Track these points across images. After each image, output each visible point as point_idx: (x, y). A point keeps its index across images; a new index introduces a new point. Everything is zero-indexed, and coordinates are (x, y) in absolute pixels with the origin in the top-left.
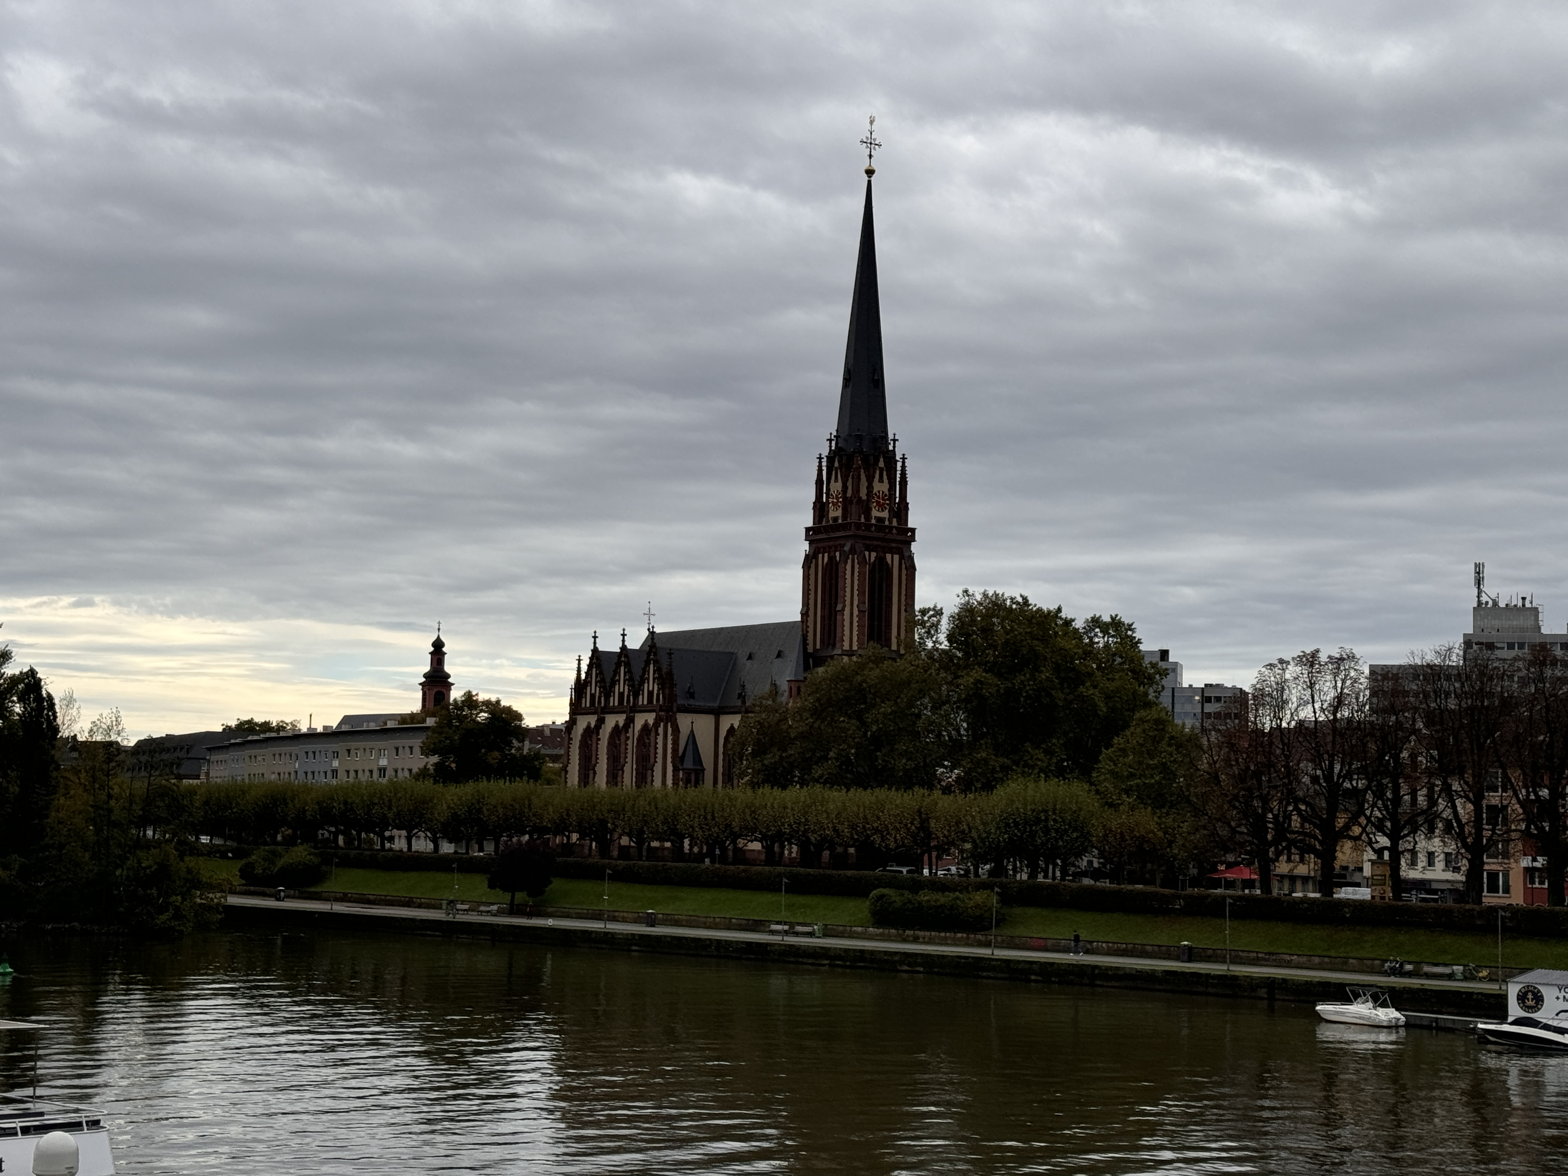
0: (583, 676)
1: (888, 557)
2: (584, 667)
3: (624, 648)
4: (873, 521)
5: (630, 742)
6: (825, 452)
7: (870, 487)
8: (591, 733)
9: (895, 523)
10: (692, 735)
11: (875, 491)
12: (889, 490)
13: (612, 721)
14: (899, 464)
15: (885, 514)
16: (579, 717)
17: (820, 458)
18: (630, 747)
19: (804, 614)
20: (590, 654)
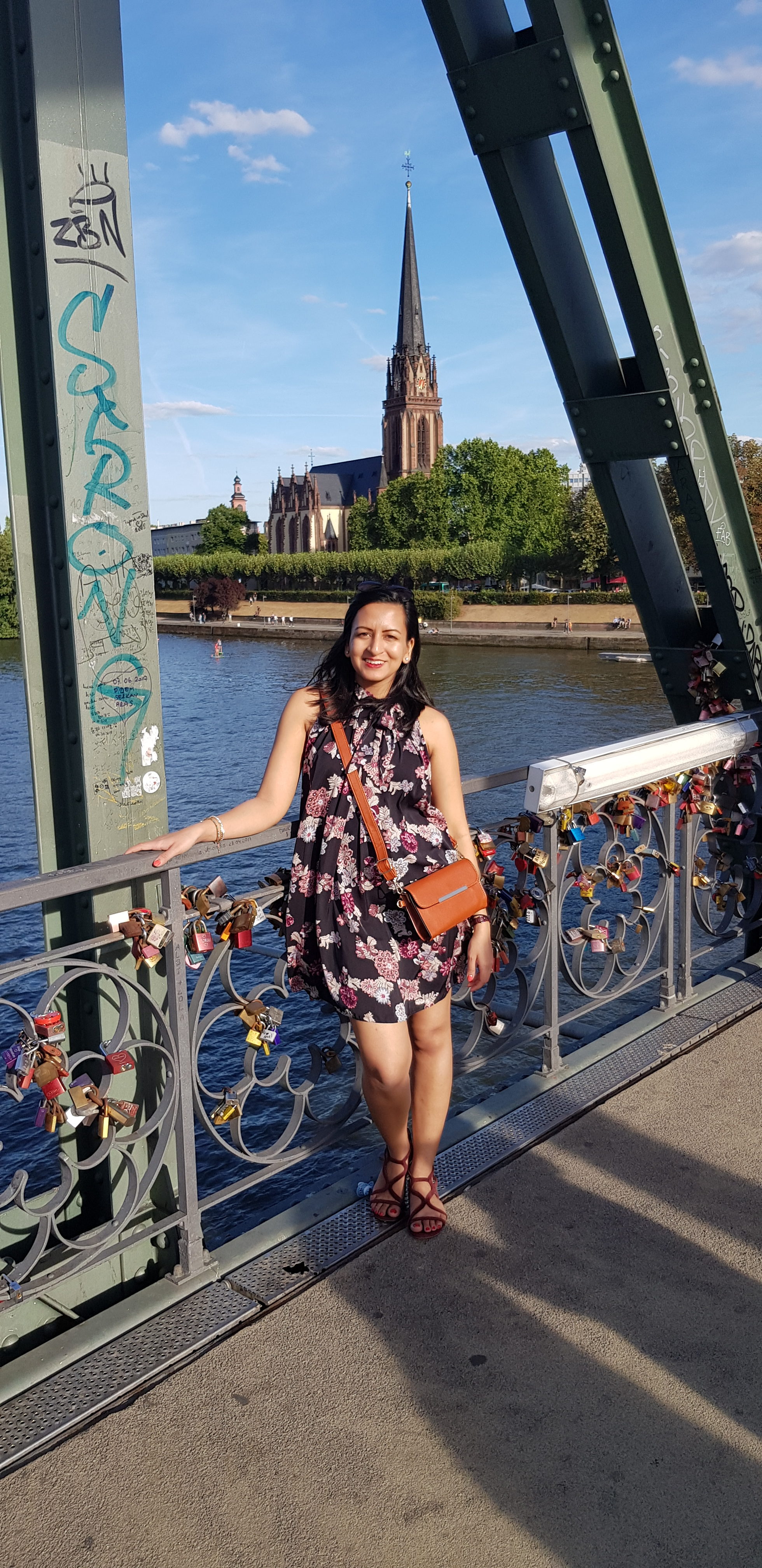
0: (275, 492)
1: (427, 416)
2: (275, 488)
3: (293, 476)
4: (418, 395)
5: (299, 527)
6: (391, 357)
7: (415, 375)
8: (280, 522)
9: (431, 395)
10: (329, 522)
11: (418, 377)
12: (427, 376)
13: (290, 515)
14: (432, 361)
15: (424, 391)
16: (274, 514)
17: (389, 360)
18: (299, 529)
19: (384, 449)
20: (277, 480)
